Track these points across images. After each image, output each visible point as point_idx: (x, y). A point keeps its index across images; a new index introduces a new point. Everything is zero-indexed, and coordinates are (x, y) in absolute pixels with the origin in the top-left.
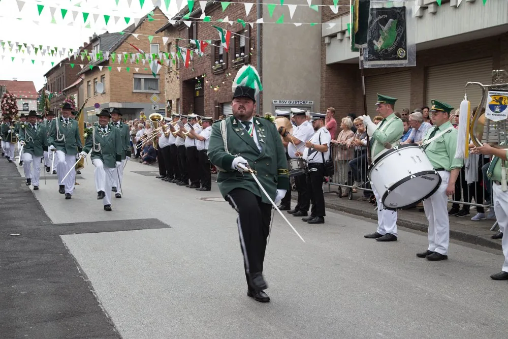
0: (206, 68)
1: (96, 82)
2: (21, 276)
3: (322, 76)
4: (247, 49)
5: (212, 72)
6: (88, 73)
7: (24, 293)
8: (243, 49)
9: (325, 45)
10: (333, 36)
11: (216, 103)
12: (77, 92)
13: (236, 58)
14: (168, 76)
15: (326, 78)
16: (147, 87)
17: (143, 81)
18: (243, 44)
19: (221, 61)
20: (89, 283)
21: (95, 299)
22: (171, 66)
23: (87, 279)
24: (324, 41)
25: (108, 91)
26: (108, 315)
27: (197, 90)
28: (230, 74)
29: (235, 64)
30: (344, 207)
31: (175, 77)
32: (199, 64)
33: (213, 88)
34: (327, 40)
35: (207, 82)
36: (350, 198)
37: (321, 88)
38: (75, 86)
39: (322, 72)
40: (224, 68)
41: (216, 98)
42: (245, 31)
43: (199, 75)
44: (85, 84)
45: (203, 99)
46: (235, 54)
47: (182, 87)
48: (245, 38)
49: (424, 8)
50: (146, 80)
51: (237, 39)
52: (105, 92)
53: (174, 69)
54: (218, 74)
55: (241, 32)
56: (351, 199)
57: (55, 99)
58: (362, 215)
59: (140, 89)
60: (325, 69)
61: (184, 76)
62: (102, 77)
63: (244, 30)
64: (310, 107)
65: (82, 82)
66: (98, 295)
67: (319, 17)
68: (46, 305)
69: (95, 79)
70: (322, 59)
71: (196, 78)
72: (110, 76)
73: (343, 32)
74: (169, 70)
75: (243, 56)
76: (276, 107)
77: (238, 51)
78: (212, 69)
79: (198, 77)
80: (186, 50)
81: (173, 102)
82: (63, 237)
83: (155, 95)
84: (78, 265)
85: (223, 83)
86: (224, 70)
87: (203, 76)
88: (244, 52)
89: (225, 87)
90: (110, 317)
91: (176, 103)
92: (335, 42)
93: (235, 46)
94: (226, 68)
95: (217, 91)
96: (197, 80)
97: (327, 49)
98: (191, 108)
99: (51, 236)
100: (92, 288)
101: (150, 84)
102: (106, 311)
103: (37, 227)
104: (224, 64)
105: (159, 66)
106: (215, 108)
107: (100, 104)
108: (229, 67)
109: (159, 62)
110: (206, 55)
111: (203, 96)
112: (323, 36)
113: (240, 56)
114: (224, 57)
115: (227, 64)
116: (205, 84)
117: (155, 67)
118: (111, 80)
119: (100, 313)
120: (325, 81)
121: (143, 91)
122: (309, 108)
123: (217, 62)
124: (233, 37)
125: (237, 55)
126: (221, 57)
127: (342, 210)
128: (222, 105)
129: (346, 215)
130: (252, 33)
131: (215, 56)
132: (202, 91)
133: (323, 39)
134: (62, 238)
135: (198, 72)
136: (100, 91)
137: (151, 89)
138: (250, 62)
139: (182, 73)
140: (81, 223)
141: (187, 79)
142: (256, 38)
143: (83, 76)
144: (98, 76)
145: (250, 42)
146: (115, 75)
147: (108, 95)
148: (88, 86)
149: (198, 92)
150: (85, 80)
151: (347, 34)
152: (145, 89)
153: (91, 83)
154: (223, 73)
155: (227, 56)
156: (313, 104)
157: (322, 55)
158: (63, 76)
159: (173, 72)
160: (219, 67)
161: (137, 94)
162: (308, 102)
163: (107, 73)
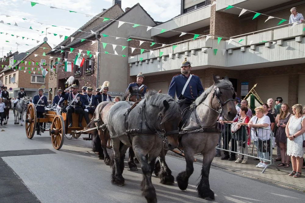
0: (71, 74)
1: (11, 77)
3: (128, 81)
6: (7, 72)
8: (90, 67)
9: (130, 67)
10: (134, 63)
13: (87, 71)
14: (50, 76)
17: (36, 77)
18: (90, 64)
19: (79, 71)
20: (21, 180)
21: (25, 186)
22: (52, 71)
23: (20, 178)
24: (129, 65)
25: (17, 82)
28: (83, 78)
29: (86, 73)
31: (54, 77)
34: (130, 65)
39: (128, 79)
40: (80, 75)
42: (92, 58)
44: (4, 77)
46: (86, 69)
47: (58, 82)
48: (92, 62)
49: (174, 55)
50: (38, 77)
51: (88, 62)
52: (15, 82)
53: (54, 73)
54: (77, 77)
55: (89, 59)
60: (129, 78)
61: (59, 77)
62: (14, 75)
65: (2, 76)
67: (127, 54)
69: (10, 75)
70: (128, 73)
71: (66, 79)
72: (19, 74)
73: (138, 62)
74: (51, 73)
77: (87, 67)
78: (74, 75)
81: (53, 89)
82: (3, 158)
84: (14, 171)
85: (80, 82)
88: (91, 68)
90: (34, 194)
91: (54, 90)
92: (134, 66)
93: (86, 65)
97: (130, 69)
100: (23, 182)
101: (40, 79)
102: (32, 192)
105: (47, 72)
109: (46, 70)
113: (89, 70)
115: (82, 73)
117: (44, 72)
118: (19, 76)
119: (29, 193)
121: (36, 82)
122: (122, 96)
123: (77, 72)
124: (86, 60)
125: (87, 69)
126: (79, 69)
130: (95, 60)
131: (76, 69)
133: (129, 64)
135: (66, 75)
136: (12, 82)
137: (40, 82)
138: (94, 73)
139: (58, 76)
140: (11, 151)
141: (61, 79)
142: (97, 62)
143: (3, 74)
144: (12, 74)
145: (94, 64)
146: (21, 74)
147: (17, 84)
148: (6, 78)
149: (66, 85)
150: (5, 76)
151: (140, 63)
152: (37, 82)
153: (8, 77)
154: (80, 77)
155: (82, 69)
156: (123, 94)
157: (128, 71)
159: (53, 75)
160: (78, 74)
161: (33, 84)
162: (121, 93)
163: (17, 73)
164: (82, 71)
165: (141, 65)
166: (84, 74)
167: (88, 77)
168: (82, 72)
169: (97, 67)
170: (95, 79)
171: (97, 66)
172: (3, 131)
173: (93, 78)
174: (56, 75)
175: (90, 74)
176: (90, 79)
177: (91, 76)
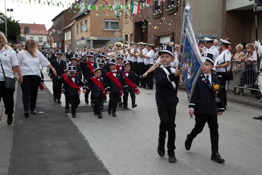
0: (149, 15)
1: (82, 24)
2: (47, 136)
3: (223, 19)
4: (175, 3)
6: (78, 19)
7: (50, 145)
8: (173, 3)
11: (155, 36)
12: (71, 30)
13: (168, 8)
14: (125, 20)
15: (226, 20)
16: (112, 27)
17: (110, 23)
19: (159, 10)
20: (86, 141)
21: (91, 150)
22: (127, 14)
23: (85, 138)
25: (89, 30)
26: (100, 159)
27: (144, 28)
28: (164, 18)
29: (168, 12)
30: (238, 100)
31: (130, 20)
32: (145, 13)
33: (154, 27)
35: (150, 23)
37: (222, 26)
38: (70, 27)
39: (223, 16)
41: (155, 33)
43: (145, 19)
44: (76, 25)
45: (147, 34)
47: (134, 27)
50: (112, 23)
52: (87, 30)
53: (130, 15)
54: (157, 18)
56: (242, 96)
57: (58, 35)
58: (250, 105)
59: (108, 28)
60: (225, 14)
61: (135, 20)
62: (86, 21)
65: (73, 25)
66: (92, 147)
68: (64, 153)
69: (81, 23)
70: (223, 7)
71: (143, 21)
72: (91, 20)
74: (126, 16)
75: (173, 7)
77: (169, 4)
80: (137, 3)
81: (128, 36)
83: (117, 32)
84: (79, 130)
85: (160, 24)
86: (161, 16)
87: (147, 20)
88: (173, 4)
89: (161, 26)
90: (101, 160)
91: (130, 36)
94: (162, 14)
95: (156, 29)
96: (144, 22)
98: (140, 40)
99: (62, 114)
100: (89, 144)
101: (115, 25)
102: (98, 157)
103: (53, 108)
104: (161, 12)
106: (155, 39)
107: (84, 37)
108: (164, 14)
109: (120, 11)
110: (150, 6)
111: (147, 32)
113: (171, 7)
114: (161, 8)
115: (163, 12)
116: (148, 25)
118: (91, 22)
119: (94, 158)
120: (225, 22)
121: (110, 29)
122: (214, 38)
123: (156, 11)
125: (169, 6)
126: (159, 7)
127: (236, 102)
128: (159, 37)
129: (240, 105)
131: (155, 7)
132: (146, 29)
134: (68, 115)
135: (144, 17)
136: (84, 29)
137: (114, 28)
138: (177, 10)
139: (134, 18)
141: (137, 22)
143: (74, 21)
144: (83, 20)
146: (93, 20)
147: (89, 32)
148: (77, 26)
149: (144, 30)
150: (76, 23)
153: (79, 25)
154: (160, 18)
155: (163, 7)
156: (217, 36)
157: (223, 5)
158: (63, 21)
159: (129, 18)
160: (158, 14)
161: (106, 31)
162: (214, 35)
163: (89, 19)
164: (163, 9)
167: (170, 16)
170: (179, 19)
173: (176, 18)
174: (132, 17)
175: (172, 12)
176: (172, 18)
177: (173, 15)
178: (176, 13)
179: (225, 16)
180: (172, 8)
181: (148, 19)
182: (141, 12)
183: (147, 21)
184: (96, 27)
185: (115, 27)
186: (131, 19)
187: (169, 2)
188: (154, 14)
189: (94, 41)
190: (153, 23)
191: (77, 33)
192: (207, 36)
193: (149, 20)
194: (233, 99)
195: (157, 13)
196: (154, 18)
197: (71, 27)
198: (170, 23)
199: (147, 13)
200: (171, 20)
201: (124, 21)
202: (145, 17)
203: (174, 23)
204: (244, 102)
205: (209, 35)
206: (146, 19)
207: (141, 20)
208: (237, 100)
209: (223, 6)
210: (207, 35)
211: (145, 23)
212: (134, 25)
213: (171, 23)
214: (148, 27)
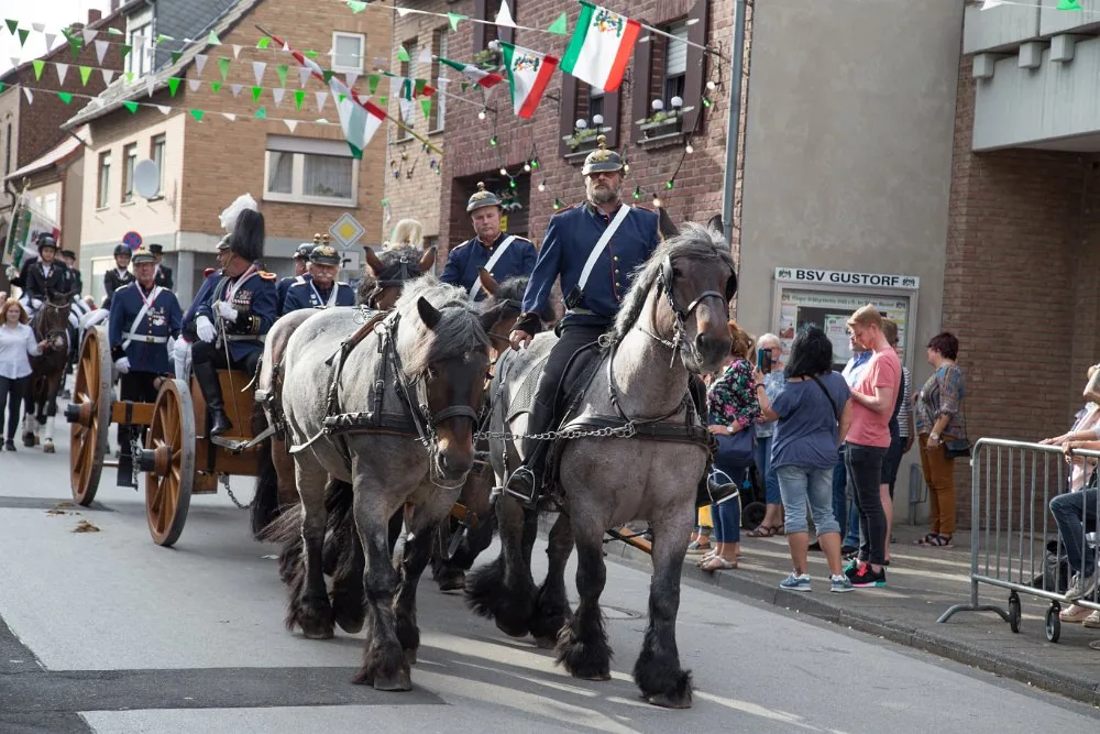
0: (540, 140)
1: (134, 156)
3: (954, 191)
4: (692, 85)
5: (561, 156)
6: (111, 123)
8: (678, 83)
9: (973, 82)
10: (1010, 52)
12: (59, 186)
13: (650, 113)
14: (394, 154)
15: (971, 198)
16: (317, 185)
17: (299, 161)
18: (678, 63)
19: (597, 119)
22: (411, 120)
24: (970, 70)
25: (173, 192)
29: (650, 133)
30: (1032, 668)
31: (422, 155)
32: (514, 125)
34: (980, 68)
35: (541, 188)
36: (1050, 637)
37: (949, 231)
38: (53, 166)
39: (954, 176)
42: (692, 22)
43: (516, 161)
44: (91, 158)
46: (650, 100)
47: (449, 199)
48: (689, 46)
50: (310, 158)
51: (660, 49)
52: (161, 194)
53: (422, 130)
55: (671, 26)
56: (1055, 640)
59: (289, 192)
60: (966, 166)
61: (458, 160)
62: (157, 142)
63: (685, 17)
64: (908, 298)
65: (78, 153)
69: (127, 147)
70: (957, 130)
71: (503, 172)
72: (187, 137)
73: (1043, 43)
74: (402, 132)
75: (677, 108)
76: (784, 289)
77: (658, 89)
78: (562, 144)
79: (508, 170)
83: (347, 218)
87: (527, 168)
88: (680, 94)
92: (1009, 76)
93: (651, 72)
94: (613, 144)
96: (506, 180)
97: (978, 98)
99: (50, 715)
101: (326, 175)
104: (606, 129)
105: (372, 123)
107: (142, 235)
108: (624, 142)
109: (370, 107)
112: (966, 51)
113: (668, 106)
114: (610, 105)
115: (618, 130)
116: (532, 196)
117: (358, 126)
118: (189, 151)
120: (964, 210)
121: (297, 194)
122: (903, 299)
123: (581, 123)
124: (646, 39)
125: (657, 104)
126: (596, 103)
127: (1022, 678)
129: (1039, 697)
130: (716, 35)
131: (576, 101)
132: (519, 217)
133: (965, 62)
134: (90, 723)
135: (508, 149)
136: (145, 188)
137: (325, 191)
138: (701, 129)
139: (451, 151)
140: (143, 672)
141: (468, 173)
142: (730, 51)
143: (85, 133)
144: (143, 137)
145: (703, 63)
146: (204, 136)
147: (173, 204)
148: (103, 168)
150: (94, 148)
151: (1058, 49)
152: (307, 191)
153: (115, 160)
155: (620, 105)
156: (917, 286)
157: (958, 116)
158: (10, 127)
159: (418, 144)
160: (588, 139)
161: (277, 207)
162: (901, 278)
163: (174, 127)
164: (620, 114)
165: (1067, 63)
166: (634, 140)
167: (659, 158)
168: (619, 121)
169: (729, 85)
170: (708, 177)
171: (728, 76)
172: (85, 528)
173: (695, 170)
174: (438, 143)
175: (672, 138)
176: (672, 173)
177: (679, 155)
178: (697, 140)
179: (966, 180)
180: (673, 112)
181: (534, 164)
182: (495, 121)
183: (528, 174)
184: (219, 178)
185: (331, 187)
186: (428, 152)
187: (660, 82)
188: (570, 137)
189: (199, 257)
190: (559, 187)
191: (99, 205)
192: (861, 283)
193: (538, 169)
194: (1004, 660)
195: (584, 133)
196: (567, 159)
197: (62, 166)
198: (655, 196)
199: (530, 129)
200: (661, 179)
201: (389, 162)
202: (514, 148)
203: (682, 199)
204: (1060, 677)
205: (875, 280)
206: (523, 164)
207: (494, 167)
208: (1024, 665)
209: (958, 121)
210: (862, 279)
211: (513, 185)
212: (449, 191)
213: (663, 199)
214: (531, 206)
